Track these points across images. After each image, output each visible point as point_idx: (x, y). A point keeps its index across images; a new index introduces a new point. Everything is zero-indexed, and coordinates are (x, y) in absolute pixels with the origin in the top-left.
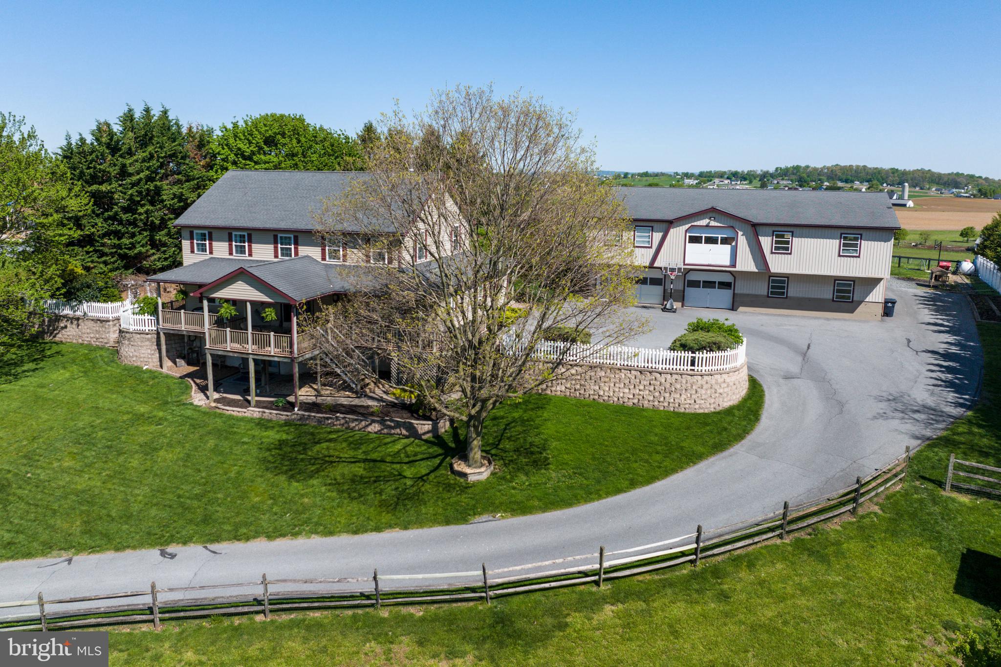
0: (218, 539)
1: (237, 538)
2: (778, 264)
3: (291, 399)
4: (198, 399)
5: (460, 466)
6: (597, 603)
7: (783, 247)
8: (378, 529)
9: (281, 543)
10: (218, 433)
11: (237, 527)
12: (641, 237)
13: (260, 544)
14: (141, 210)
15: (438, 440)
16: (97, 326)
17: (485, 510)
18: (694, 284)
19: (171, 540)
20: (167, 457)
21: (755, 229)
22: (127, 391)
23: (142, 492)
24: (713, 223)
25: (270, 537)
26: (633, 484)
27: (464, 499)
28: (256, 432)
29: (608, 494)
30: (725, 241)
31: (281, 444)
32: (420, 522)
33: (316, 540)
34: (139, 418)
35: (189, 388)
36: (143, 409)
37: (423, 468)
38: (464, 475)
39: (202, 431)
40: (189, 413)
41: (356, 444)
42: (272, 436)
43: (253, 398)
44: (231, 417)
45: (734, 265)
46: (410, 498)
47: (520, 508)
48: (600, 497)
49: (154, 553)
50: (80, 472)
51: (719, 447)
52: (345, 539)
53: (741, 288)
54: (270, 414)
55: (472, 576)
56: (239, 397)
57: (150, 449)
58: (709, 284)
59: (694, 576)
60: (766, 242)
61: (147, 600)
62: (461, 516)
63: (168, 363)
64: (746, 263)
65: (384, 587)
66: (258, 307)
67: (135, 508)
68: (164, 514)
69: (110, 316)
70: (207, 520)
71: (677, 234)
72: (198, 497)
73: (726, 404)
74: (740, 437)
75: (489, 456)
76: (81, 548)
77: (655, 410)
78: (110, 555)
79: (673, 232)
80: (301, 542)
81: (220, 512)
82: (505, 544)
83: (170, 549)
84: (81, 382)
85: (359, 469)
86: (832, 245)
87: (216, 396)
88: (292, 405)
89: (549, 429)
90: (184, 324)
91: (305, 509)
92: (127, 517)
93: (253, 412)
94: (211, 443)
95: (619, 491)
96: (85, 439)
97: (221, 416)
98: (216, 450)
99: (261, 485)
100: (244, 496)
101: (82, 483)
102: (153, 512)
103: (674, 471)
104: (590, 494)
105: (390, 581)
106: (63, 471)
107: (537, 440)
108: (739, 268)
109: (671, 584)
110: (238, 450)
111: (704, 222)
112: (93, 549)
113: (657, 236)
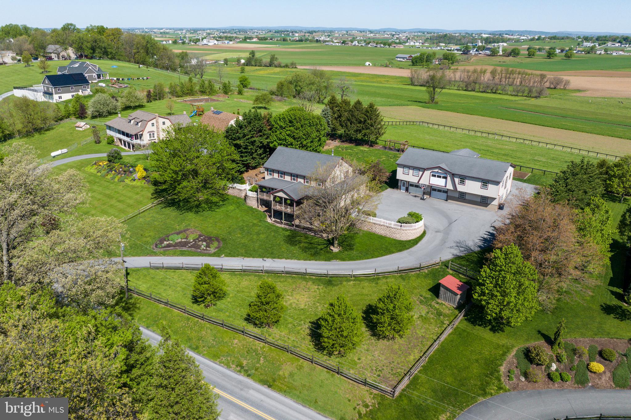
0: (275, 258)
1: (279, 258)
2: (460, 188)
3: (293, 223)
4: (269, 220)
5: (332, 248)
6: (350, 281)
7: (462, 182)
8: (310, 260)
9: (288, 260)
10: (274, 231)
11: (279, 256)
12: (416, 172)
13: (284, 260)
14: (249, 148)
15: (328, 240)
16: (239, 191)
17: (335, 259)
18: (435, 190)
19: (264, 257)
20: (262, 236)
21: (453, 175)
22: (250, 216)
23: (257, 245)
24: (440, 171)
25: (286, 259)
26: (373, 257)
27: (331, 256)
28: (284, 232)
29: (365, 259)
30: (444, 177)
31: (289, 236)
32: (319, 260)
33: (296, 261)
34: (254, 225)
35: (266, 216)
36: (255, 222)
37: (322, 247)
38: (332, 250)
39: (270, 230)
40: (267, 224)
41: (307, 238)
42: (288, 233)
43: (283, 221)
44: (277, 227)
45: (446, 186)
46: (318, 253)
47: (343, 259)
48: (363, 259)
49: (261, 259)
50: (242, 238)
51: (400, 251)
52: (302, 261)
53: (449, 194)
54: (287, 227)
55: (325, 272)
56: (279, 220)
57: (258, 234)
58: (439, 191)
59: (373, 279)
60: (457, 180)
61: (262, 268)
62: (329, 259)
63: (260, 206)
64: (450, 187)
65: (308, 272)
66: (286, 199)
67: (256, 248)
68: (262, 251)
69: (243, 189)
70: (272, 253)
71: (427, 173)
72: (270, 248)
73: (410, 239)
74: (408, 248)
75: (339, 245)
76: (245, 256)
77: (389, 238)
78: (252, 259)
79: (426, 172)
80: (293, 261)
81: (275, 252)
82: (336, 267)
83: (265, 259)
84: (237, 211)
85: (306, 245)
86: (479, 184)
87: (274, 219)
88: (293, 225)
89: (357, 240)
90: (265, 197)
91: (294, 253)
92: (254, 251)
93: (283, 226)
94: (273, 234)
95: (368, 259)
96: (242, 229)
97: (275, 226)
98: (274, 236)
99: (284, 246)
100: (280, 249)
101: (243, 241)
102: (260, 250)
103: (385, 255)
104: (361, 258)
105: (309, 271)
106: (239, 237)
107: (352, 243)
108: (447, 187)
109: (367, 279)
110: (279, 237)
111: (436, 170)
112: (248, 257)
113: (421, 173)
